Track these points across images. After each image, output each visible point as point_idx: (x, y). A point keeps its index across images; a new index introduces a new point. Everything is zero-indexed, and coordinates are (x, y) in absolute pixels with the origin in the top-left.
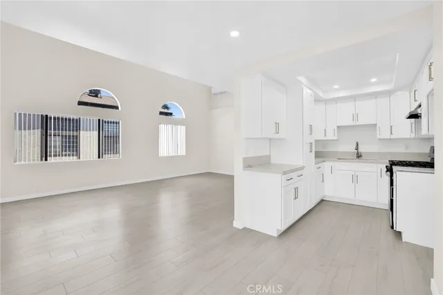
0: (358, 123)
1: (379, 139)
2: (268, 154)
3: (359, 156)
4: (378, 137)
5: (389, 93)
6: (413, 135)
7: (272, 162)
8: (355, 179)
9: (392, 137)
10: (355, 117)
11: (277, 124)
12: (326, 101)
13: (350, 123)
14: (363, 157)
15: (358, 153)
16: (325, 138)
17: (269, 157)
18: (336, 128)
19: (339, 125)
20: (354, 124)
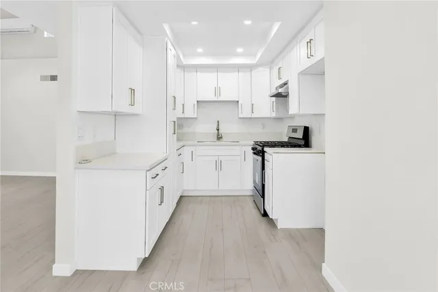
0: (220, 99)
1: (240, 118)
3: (219, 137)
4: (240, 116)
5: (251, 68)
6: (274, 115)
8: (219, 165)
9: (254, 115)
10: (217, 91)
11: (133, 90)
12: (185, 68)
14: (224, 139)
15: (218, 135)
16: (183, 116)
18: (196, 103)
19: (198, 100)
20: (216, 99)
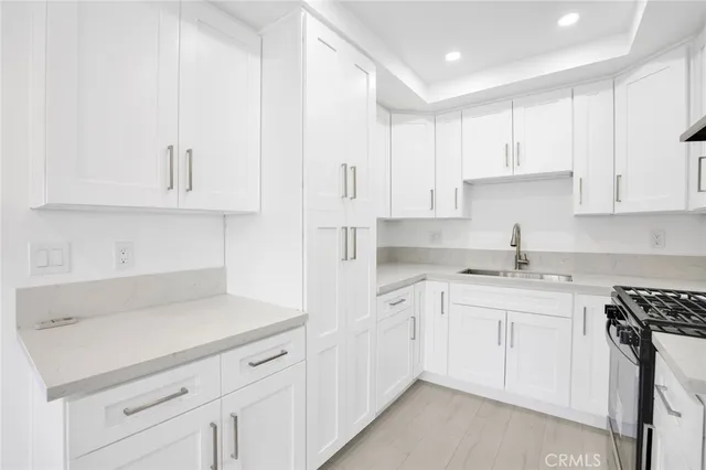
0: (519, 172)
1: (576, 216)
2: (218, 263)
3: (521, 262)
4: (578, 210)
7: (229, 291)
8: (506, 333)
9: (620, 209)
10: (513, 152)
12: (436, 113)
13: (499, 170)
14: (534, 267)
15: (518, 256)
16: (430, 215)
17: (221, 273)
18: (460, 186)
19: (468, 177)
20: (508, 173)
